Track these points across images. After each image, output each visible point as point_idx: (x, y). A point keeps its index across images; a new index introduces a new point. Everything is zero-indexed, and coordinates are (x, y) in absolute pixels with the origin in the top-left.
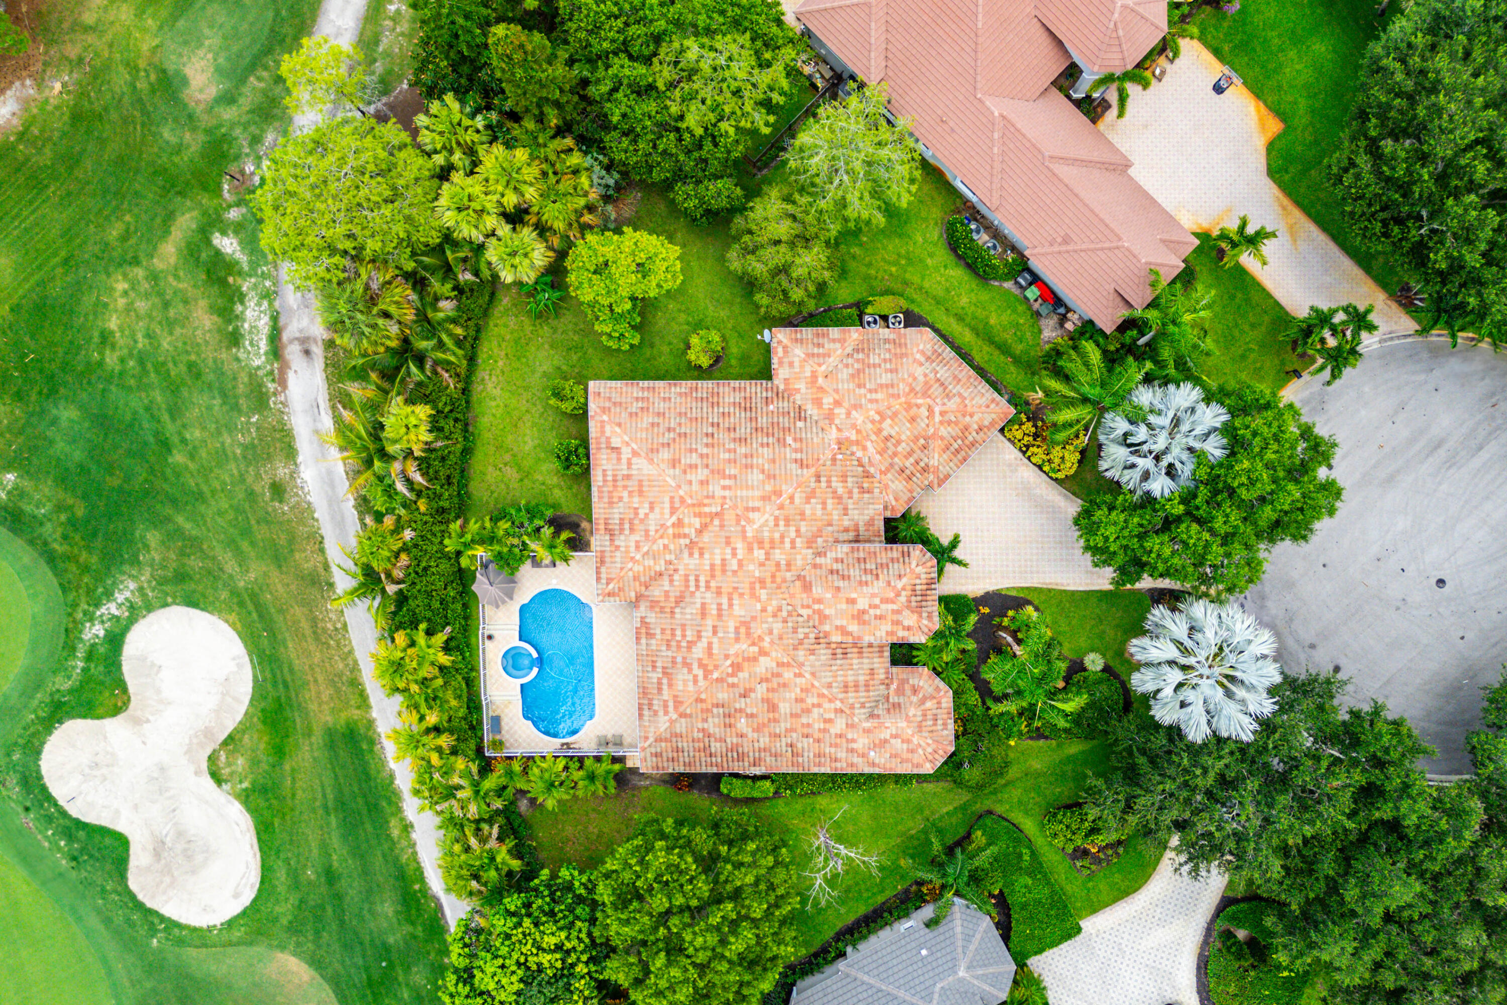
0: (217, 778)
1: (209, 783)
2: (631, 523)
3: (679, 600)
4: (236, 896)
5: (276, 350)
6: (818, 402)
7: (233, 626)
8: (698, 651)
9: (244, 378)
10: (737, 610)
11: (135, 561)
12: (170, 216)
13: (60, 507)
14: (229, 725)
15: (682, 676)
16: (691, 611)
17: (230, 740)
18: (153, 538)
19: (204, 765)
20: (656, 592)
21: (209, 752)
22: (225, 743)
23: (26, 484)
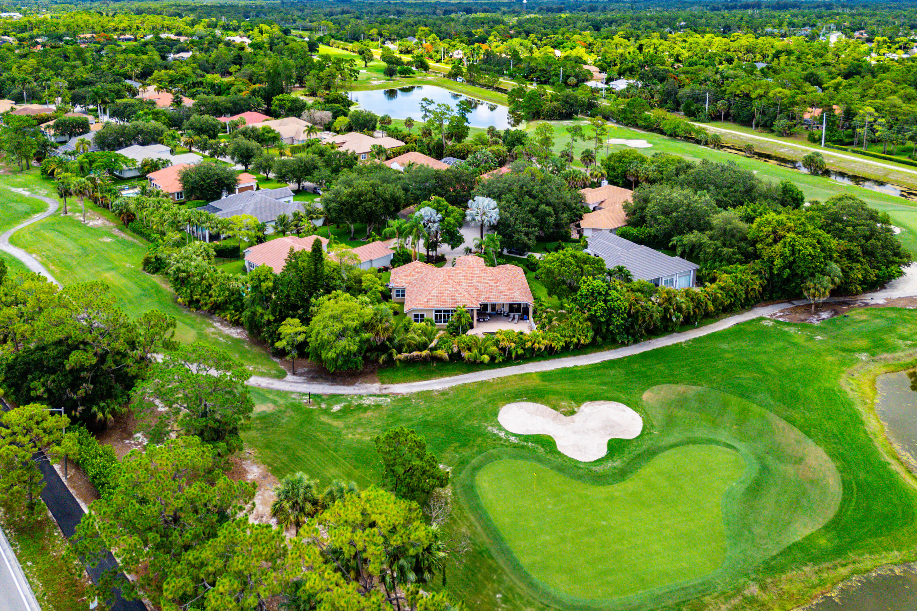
0: (573, 413)
1: (575, 417)
2: (452, 296)
3: (476, 288)
4: (624, 411)
5: (385, 396)
6: (413, 275)
7: (504, 405)
8: (492, 283)
9: (396, 404)
10: (478, 272)
11: (479, 428)
12: (322, 423)
13: (456, 451)
14: (550, 410)
15: (501, 288)
16: (479, 285)
17: (555, 408)
18: (468, 423)
19: (569, 418)
20: (475, 295)
21: (562, 416)
22: (556, 410)
23: (444, 460)
